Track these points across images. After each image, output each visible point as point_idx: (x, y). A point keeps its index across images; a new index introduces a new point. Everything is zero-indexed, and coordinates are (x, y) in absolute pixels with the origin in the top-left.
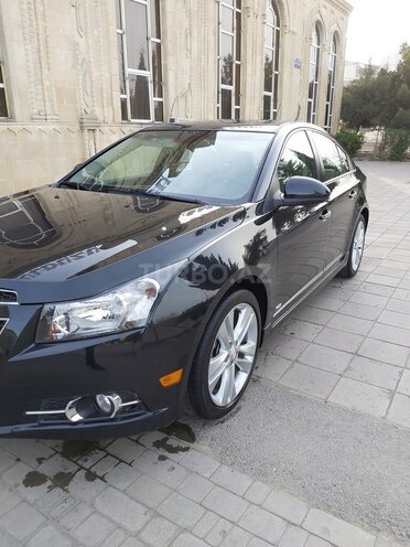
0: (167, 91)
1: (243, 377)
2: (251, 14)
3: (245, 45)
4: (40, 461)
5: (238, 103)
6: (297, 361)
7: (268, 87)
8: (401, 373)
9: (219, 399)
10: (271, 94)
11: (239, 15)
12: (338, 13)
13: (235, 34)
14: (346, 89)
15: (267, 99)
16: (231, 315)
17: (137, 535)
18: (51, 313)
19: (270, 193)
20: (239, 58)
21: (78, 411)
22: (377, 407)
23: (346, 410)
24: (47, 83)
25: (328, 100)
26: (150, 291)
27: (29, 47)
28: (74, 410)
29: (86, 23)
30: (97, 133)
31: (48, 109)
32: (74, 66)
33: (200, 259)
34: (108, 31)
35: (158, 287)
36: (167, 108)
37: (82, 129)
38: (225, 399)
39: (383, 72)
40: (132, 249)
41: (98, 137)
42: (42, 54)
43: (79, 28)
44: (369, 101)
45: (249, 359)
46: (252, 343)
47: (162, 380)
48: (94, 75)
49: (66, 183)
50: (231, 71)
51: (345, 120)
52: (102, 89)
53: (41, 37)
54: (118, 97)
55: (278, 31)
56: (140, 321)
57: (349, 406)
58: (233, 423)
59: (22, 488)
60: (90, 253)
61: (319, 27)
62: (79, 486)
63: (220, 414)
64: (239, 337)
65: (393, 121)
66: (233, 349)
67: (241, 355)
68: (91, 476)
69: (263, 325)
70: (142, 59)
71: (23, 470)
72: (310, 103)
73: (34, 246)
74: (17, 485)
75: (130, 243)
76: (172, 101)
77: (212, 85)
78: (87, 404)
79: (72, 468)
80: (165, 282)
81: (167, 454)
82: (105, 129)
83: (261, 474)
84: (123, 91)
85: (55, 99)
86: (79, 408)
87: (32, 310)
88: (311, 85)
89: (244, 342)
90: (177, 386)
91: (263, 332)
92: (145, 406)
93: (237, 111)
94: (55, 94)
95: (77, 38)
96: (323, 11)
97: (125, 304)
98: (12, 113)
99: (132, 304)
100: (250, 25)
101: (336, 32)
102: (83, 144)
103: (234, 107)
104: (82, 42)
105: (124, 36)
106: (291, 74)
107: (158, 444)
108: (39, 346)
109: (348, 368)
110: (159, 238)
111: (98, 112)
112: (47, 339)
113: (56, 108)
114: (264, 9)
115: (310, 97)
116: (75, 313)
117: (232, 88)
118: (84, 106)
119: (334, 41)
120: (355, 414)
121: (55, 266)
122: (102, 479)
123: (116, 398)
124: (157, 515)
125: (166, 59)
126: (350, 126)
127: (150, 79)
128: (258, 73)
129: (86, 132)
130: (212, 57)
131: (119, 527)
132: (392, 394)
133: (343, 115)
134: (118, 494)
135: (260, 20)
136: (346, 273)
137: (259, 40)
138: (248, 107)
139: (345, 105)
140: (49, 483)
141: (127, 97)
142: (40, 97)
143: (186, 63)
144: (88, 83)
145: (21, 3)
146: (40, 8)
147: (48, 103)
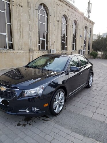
0: (49, 43)
1: (61, 107)
2: (69, 26)
4: (20, 122)
5: (66, 46)
6: (74, 105)
7: (73, 42)
8: (97, 109)
9: (56, 111)
10: (74, 43)
11: (66, 26)
12: (91, 24)
13: (65, 30)
14: (93, 42)
15: (73, 45)
16: (58, 94)
17: (38, 135)
18: (24, 92)
19: (67, 69)
20: (66, 35)
21: (28, 111)
22: (90, 115)
23: (83, 116)
24: (22, 42)
25: (89, 44)
26: (43, 88)
27: (18, 34)
28: (27, 110)
30: (33, 53)
31: (22, 47)
32: (28, 38)
33: (53, 82)
34: (36, 30)
35: (44, 87)
36: (49, 47)
37: (29, 52)
38: (57, 111)
39: (102, 38)
40: (40, 80)
41: (33, 54)
42: (21, 35)
43: (30, 30)
44: (99, 44)
45: (63, 104)
46: (63, 100)
47: (44, 105)
48: (33, 40)
49: (27, 66)
50: (65, 38)
51: (93, 49)
52: (34, 43)
53: (21, 32)
54: (38, 44)
55: (76, 29)
56: (40, 94)
57: (84, 115)
58: (59, 117)
59: (17, 126)
60: (30, 81)
61: (86, 28)
62: (27, 126)
63: (56, 114)
64: (60, 99)
65: (105, 50)
66: (59, 101)
67: (61, 103)
68: (30, 125)
69: (66, 97)
70: (44, 35)
71: (17, 123)
72: (84, 45)
73: (18, 79)
74: (16, 125)
75: (39, 79)
76: (50, 45)
77: (60, 41)
78: (30, 109)
79: (26, 123)
80: (45, 86)
81: (45, 121)
82: (35, 52)
83: (63, 126)
84: (39, 43)
86: (29, 110)
87: (21, 91)
88: (84, 41)
89: (61, 100)
90: (47, 107)
91: (66, 98)
92: (41, 110)
93: (66, 47)
94: (24, 44)
96: (87, 24)
97: (38, 90)
98: (14, 48)
99: (39, 90)
100: (69, 28)
101: (90, 29)
102: (30, 55)
103: (65, 46)
104: (30, 33)
105: (40, 31)
106: (79, 39)
107: (43, 120)
108: (22, 98)
109: (86, 107)
110: (46, 78)
111: (33, 48)
112: (24, 96)
113: (24, 47)
114: (73, 24)
115: (84, 44)
116: (28, 92)
117: (65, 42)
118: (30, 47)
119: (90, 30)
120: (85, 116)
121: (23, 83)
122: (32, 125)
123: (35, 108)
124: (42, 131)
125: (49, 36)
126: (95, 51)
127: (46, 40)
128: (71, 39)
129: (30, 53)
130: (60, 36)
131: (35, 133)
132: (94, 113)
133: (93, 48)
134: (35, 128)
135: (71, 27)
136: (88, 87)
137: (71, 31)
138: (69, 46)
139: (93, 45)
140: (22, 125)
141: (40, 44)
142: (20, 45)
143: (54, 37)
144: (31, 42)
145: (17, 25)
146: (21, 26)
147: (22, 46)
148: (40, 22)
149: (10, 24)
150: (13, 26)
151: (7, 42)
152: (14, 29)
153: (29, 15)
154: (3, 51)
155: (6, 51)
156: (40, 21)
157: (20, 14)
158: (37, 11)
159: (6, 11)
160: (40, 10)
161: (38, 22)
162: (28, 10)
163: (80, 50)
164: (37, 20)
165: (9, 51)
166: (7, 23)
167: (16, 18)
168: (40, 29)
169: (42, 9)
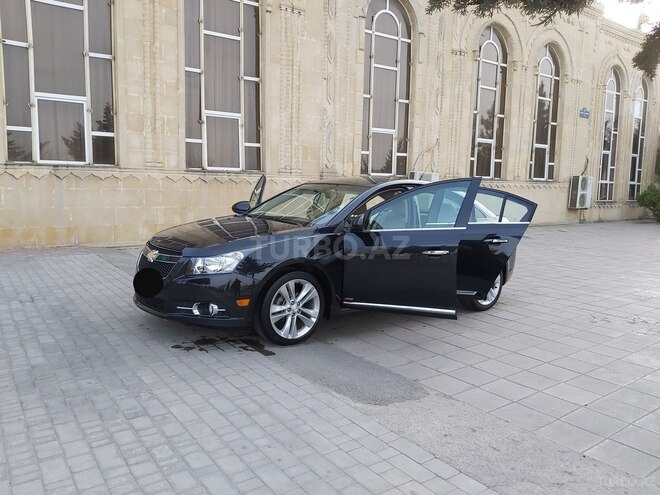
0: (411, 146)
2: (519, 68)
3: (510, 99)
7: (541, 139)
11: (504, 70)
13: (498, 89)
15: (539, 152)
18: (195, 262)
20: (502, 111)
24: (295, 143)
25: (635, 152)
27: (283, 115)
29: (335, 92)
31: (294, 164)
32: (321, 128)
34: (355, 98)
36: (411, 162)
42: (294, 119)
43: (328, 96)
47: (238, 302)
48: (338, 135)
50: (492, 125)
52: (344, 147)
53: (294, 106)
54: (359, 153)
55: (557, 81)
61: (618, 72)
67: (305, 314)
72: (605, 156)
76: (415, 157)
84: (365, 149)
85: (300, 156)
90: (247, 308)
92: (228, 313)
94: (301, 152)
95: (326, 105)
98: (264, 167)
100: (517, 79)
104: (330, 108)
105: (372, 101)
106: (576, 124)
111: (338, 167)
113: (300, 164)
114: (538, 60)
115: (606, 148)
117: (492, 141)
118: (326, 162)
123: (215, 306)
125: (412, 118)
130: (467, 113)
135: (530, 73)
138: (511, 161)
141: (369, 153)
142: (288, 155)
143: (435, 120)
144: (332, 142)
145: (282, 81)
146: (296, 83)
147: (294, 160)
148: (374, 65)
149: (256, 79)
150: (264, 87)
151: (243, 144)
152: (267, 96)
153: (328, 40)
154: (226, 177)
155: (233, 177)
156: (373, 60)
157: (293, 43)
158: (363, 21)
159: (242, 34)
160: (375, 19)
161: (362, 66)
162: (326, 24)
163: (576, 179)
164: (362, 55)
165: (245, 177)
166: (246, 78)
167: (277, 56)
168: (372, 92)
169: (387, 11)
